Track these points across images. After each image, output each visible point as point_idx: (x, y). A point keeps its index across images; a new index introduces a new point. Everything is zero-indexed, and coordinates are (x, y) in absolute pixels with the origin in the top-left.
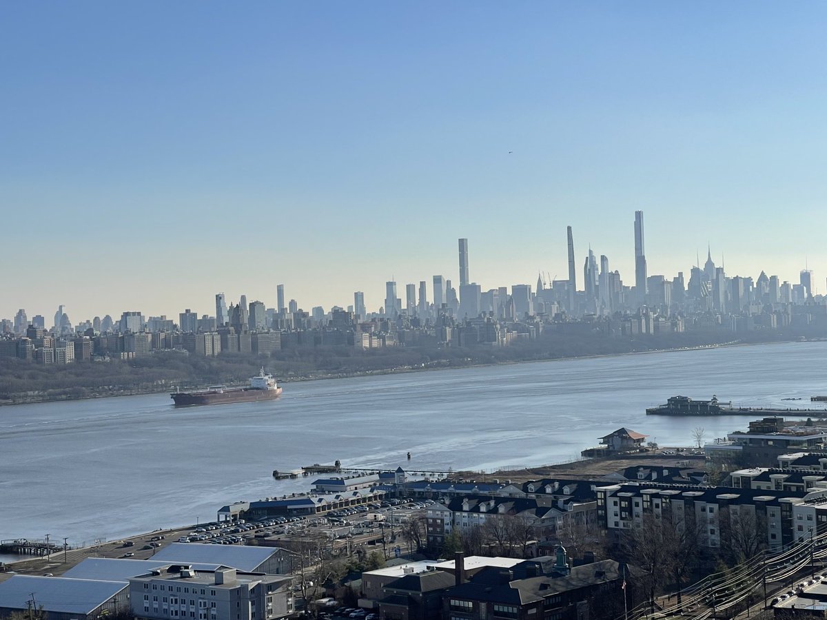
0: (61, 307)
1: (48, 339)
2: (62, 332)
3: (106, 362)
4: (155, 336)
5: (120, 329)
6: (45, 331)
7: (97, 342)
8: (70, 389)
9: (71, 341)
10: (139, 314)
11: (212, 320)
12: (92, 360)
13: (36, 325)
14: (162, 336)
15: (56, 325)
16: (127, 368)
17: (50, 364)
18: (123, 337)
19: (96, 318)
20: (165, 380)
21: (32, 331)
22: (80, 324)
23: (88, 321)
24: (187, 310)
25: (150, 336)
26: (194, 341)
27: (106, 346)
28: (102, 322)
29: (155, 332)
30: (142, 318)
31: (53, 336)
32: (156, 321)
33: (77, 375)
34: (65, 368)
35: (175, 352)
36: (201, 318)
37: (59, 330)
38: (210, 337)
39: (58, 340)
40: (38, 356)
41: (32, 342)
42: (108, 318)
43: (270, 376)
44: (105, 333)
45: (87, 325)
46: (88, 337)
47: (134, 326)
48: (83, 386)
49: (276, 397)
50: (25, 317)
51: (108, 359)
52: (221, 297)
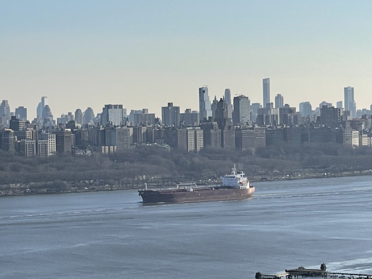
0: (43, 99)
1: (30, 130)
2: (44, 124)
3: (87, 156)
4: (137, 130)
5: (101, 122)
6: (28, 122)
7: (78, 134)
8: (52, 182)
9: (53, 133)
10: (121, 106)
11: (195, 114)
12: (73, 153)
13: (19, 116)
14: (144, 130)
15: (38, 117)
16: (108, 163)
17: (32, 157)
18: (104, 131)
19: (77, 110)
20: (146, 176)
21: (14, 123)
22: (62, 116)
23: (70, 114)
24: (169, 104)
25: (131, 130)
26: (176, 135)
27: (87, 139)
28: (83, 115)
29: (136, 126)
30: (123, 111)
31: (35, 128)
32: (137, 115)
33: (59, 168)
34: (45, 161)
35: (157, 147)
36: (184, 112)
37: (41, 122)
38: (193, 132)
39: (40, 132)
40: (20, 148)
41: (15, 134)
42: (89, 110)
43: (243, 174)
44: (87, 126)
45: (69, 118)
46: (69, 130)
47: (115, 119)
48: (63, 180)
49: (249, 196)
50: (8, 108)
51: (89, 152)
52: (204, 91)
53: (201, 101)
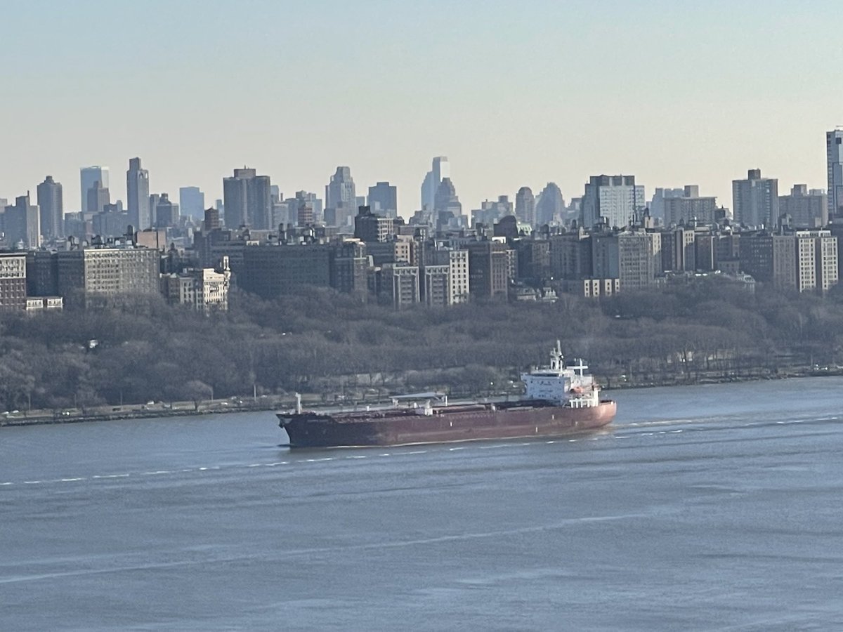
0: (436, 162)
1: (405, 241)
2: (439, 226)
3: (548, 304)
4: (670, 239)
5: (582, 219)
6: (399, 221)
7: (524, 250)
8: (460, 370)
9: (463, 247)
10: (630, 180)
11: (815, 197)
12: (512, 297)
13: (377, 207)
14: (688, 237)
15: (424, 207)
16: (600, 320)
17: (411, 307)
18: (588, 242)
19: (522, 189)
20: (696, 352)
21: (366, 222)
22: (484, 204)
23: (503, 199)
24: (751, 173)
25: (657, 237)
26: (769, 251)
27: (546, 262)
28: (537, 202)
29: (669, 229)
30: (637, 192)
31: (417, 235)
32: (673, 200)
33: (477, 335)
34: (447, 316)
35: (720, 280)
36: (789, 193)
37: (433, 220)
38: (811, 243)
39: (430, 244)
40: (381, 284)
41: (368, 251)
42: (552, 189)
44: (545, 229)
45: (502, 209)
46: (502, 239)
47: (616, 213)
48: (489, 364)
49: (600, 426)
50: (351, 186)
51: (551, 295)
52: (840, 139)
53: (831, 165)
